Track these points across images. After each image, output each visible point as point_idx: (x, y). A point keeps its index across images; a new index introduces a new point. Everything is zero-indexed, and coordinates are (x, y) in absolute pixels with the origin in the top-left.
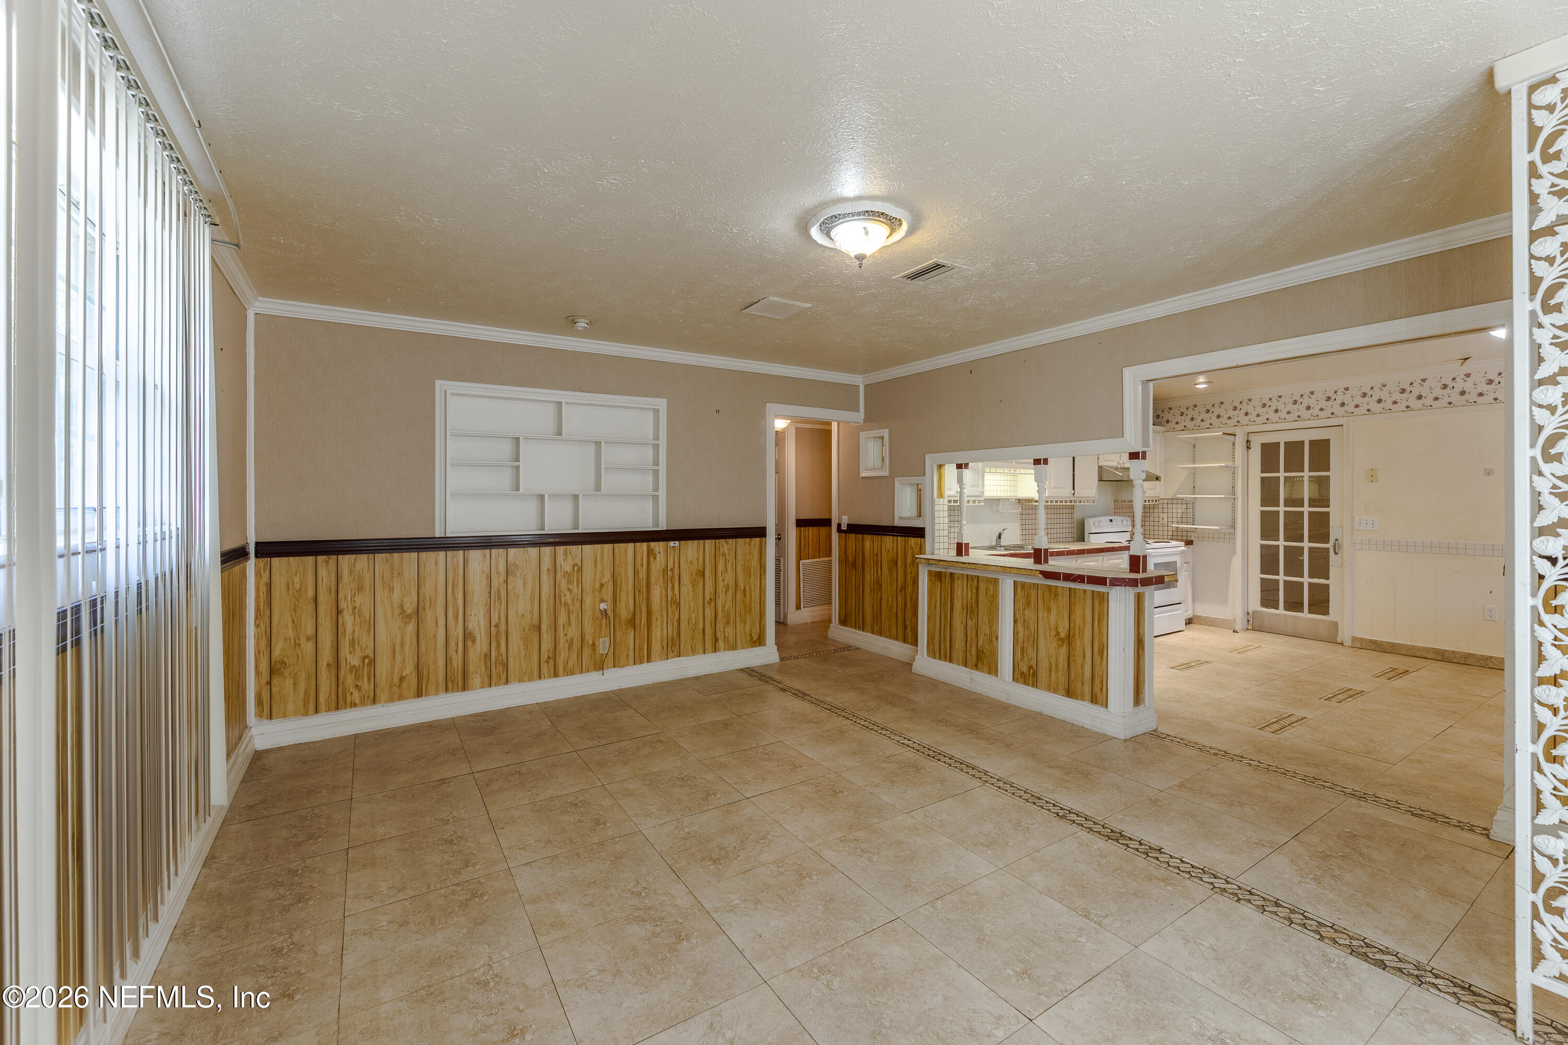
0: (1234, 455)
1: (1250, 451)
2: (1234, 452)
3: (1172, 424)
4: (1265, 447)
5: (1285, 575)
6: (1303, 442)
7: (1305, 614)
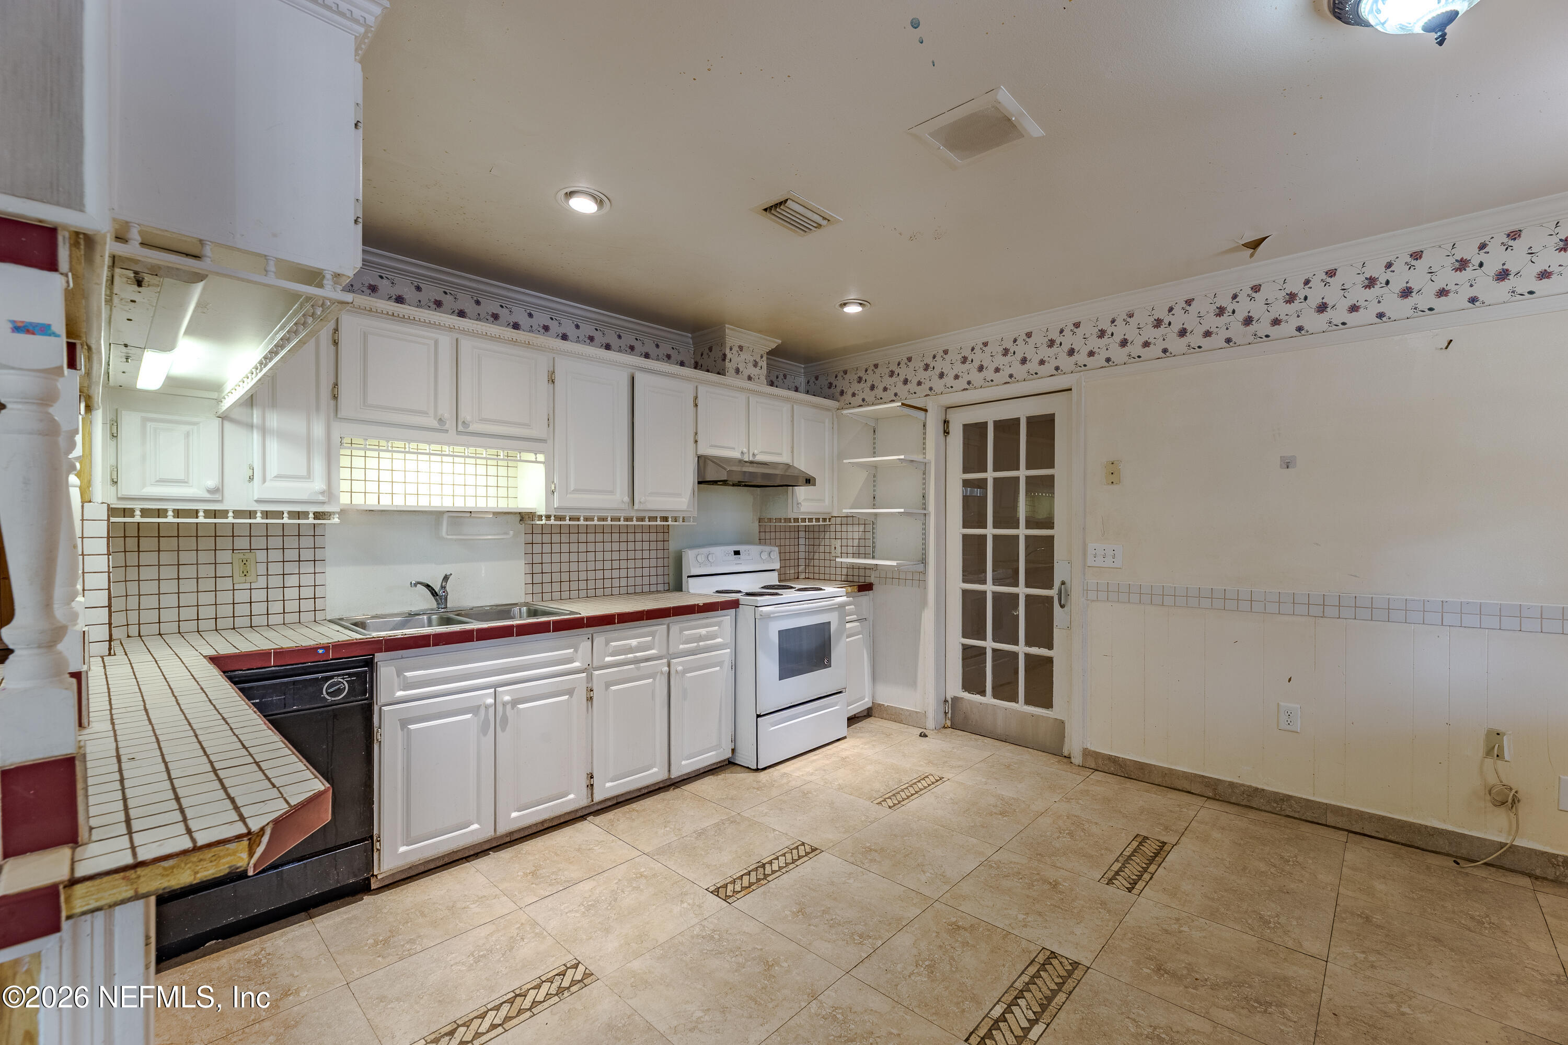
0: (924, 444)
1: (949, 438)
2: (925, 439)
3: (848, 397)
4: (969, 429)
5: (994, 640)
6: (1018, 420)
7: (1020, 707)
